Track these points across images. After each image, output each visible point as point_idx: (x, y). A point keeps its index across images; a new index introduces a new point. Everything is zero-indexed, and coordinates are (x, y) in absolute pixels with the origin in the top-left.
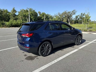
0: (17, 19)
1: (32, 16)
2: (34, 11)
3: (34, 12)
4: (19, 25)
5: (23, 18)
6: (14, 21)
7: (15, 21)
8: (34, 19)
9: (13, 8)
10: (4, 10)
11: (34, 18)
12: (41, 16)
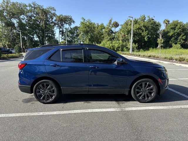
0: (113, 38)
1: (145, 31)
2: (153, 20)
3: (152, 22)
4: (116, 49)
5: (127, 35)
6: (108, 42)
7: (110, 42)
8: (148, 37)
9: (110, 20)
10: (98, 24)
11: (148, 34)
12: (169, 30)
